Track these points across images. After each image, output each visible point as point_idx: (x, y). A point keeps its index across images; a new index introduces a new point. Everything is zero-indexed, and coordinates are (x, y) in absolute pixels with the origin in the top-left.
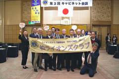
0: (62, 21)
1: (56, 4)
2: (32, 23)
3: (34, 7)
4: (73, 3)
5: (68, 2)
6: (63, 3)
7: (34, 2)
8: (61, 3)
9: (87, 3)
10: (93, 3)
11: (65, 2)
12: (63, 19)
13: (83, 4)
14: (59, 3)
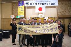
0: (38, 15)
1: (34, 4)
2: (18, 17)
3: (20, 7)
4: (45, 4)
5: (42, 3)
6: (39, 4)
7: (20, 3)
8: (37, 4)
9: (54, 4)
10: (58, 3)
11: (40, 3)
12: (39, 14)
13: (52, 4)
14: (36, 4)
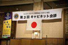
1: (26, 17)
3: (6, 21)
4: (42, 16)
5: (36, 15)
6: (32, 17)
9: (55, 15)
12: (34, 33)
13: (51, 16)
14: (28, 17)
